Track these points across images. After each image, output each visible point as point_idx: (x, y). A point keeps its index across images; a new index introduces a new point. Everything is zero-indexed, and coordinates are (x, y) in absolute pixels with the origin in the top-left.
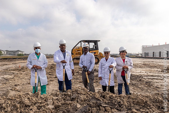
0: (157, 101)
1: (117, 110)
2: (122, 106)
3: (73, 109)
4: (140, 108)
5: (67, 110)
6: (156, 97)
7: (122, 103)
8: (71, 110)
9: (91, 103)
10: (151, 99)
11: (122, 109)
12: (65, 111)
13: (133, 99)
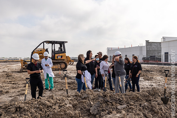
0: (145, 96)
1: (120, 104)
2: (122, 102)
3: (88, 106)
4: (135, 102)
5: (83, 107)
6: (144, 93)
7: (121, 99)
8: (87, 107)
9: (100, 101)
10: (141, 95)
11: (123, 103)
12: (83, 108)
13: (128, 96)
